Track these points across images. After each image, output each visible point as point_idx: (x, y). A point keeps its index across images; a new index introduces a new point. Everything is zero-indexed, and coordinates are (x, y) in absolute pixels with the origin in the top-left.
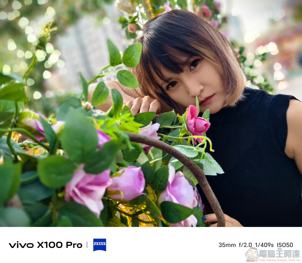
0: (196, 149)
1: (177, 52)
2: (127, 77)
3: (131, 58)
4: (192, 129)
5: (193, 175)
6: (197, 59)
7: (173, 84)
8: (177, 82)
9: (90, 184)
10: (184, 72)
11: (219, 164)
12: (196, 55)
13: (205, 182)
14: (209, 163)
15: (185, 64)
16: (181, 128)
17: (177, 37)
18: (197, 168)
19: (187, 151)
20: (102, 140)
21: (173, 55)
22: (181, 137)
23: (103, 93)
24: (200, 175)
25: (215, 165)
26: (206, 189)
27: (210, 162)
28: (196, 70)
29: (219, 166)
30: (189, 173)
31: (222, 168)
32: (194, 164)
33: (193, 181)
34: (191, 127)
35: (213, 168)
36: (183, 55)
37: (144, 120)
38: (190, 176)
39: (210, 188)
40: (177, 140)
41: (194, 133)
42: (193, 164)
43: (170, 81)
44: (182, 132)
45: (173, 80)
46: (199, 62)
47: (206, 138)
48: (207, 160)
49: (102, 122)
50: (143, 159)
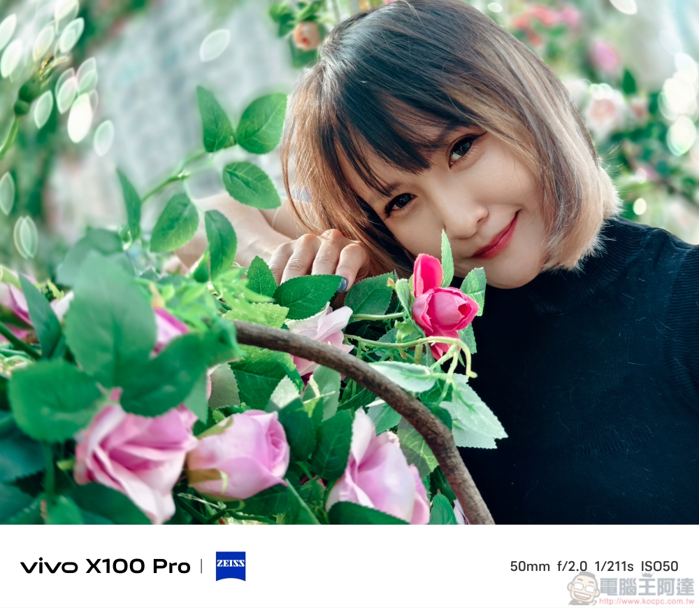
0: (430, 371)
1: (411, 113)
2: (250, 179)
3: (259, 130)
4: (423, 318)
5: (424, 442)
6: (467, 135)
7: (403, 200)
8: (415, 196)
9: (134, 443)
10: (432, 167)
11: (495, 414)
12: (466, 123)
13: (454, 460)
14: (467, 409)
15: (434, 145)
16: (400, 319)
17: (413, 73)
18: (431, 420)
19: (408, 377)
20: (165, 333)
21: (401, 120)
22: (400, 341)
23: (181, 222)
24: (439, 441)
25: (483, 417)
26: (455, 479)
27: (470, 407)
28: (464, 163)
29: (496, 418)
30: (414, 437)
31: (504, 425)
32: (423, 411)
33: (426, 457)
34: (422, 312)
35: (476, 422)
36: (427, 121)
37: (309, 296)
38: (416, 445)
39: (467, 475)
40: (393, 352)
41: (432, 331)
42: (420, 411)
43: (395, 193)
44: (403, 330)
45: (402, 191)
46: (475, 141)
47: (456, 343)
48: (459, 400)
49: (171, 291)
50: (285, 394)
